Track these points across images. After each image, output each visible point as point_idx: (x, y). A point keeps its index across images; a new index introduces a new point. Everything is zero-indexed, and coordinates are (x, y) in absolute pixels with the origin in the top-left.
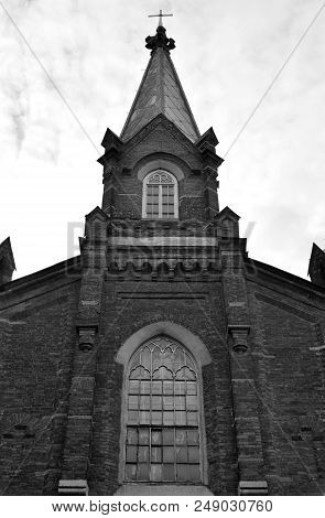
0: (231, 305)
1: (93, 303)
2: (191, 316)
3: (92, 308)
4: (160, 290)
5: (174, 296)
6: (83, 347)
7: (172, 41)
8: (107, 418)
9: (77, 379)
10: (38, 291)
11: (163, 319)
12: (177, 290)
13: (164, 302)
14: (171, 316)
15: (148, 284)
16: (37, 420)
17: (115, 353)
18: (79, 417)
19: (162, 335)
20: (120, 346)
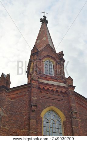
0: (72, 105)
1: (35, 98)
2: (60, 106)
3: (35, 100)
4: (52, 97)
5: (55, 99)
6: (33, 111)
7: (47, 21)
8: (39, 133)
9: (31, 121)
10: (18, 92)
11: (52, 106)
12: (56, 98)
13: (53, 100)
14: (55, 105)
15: (48, 95)
16: (19, 131)
17: (40, 114)
18: (33, 132)
19: (52, 110)
20: (41, 112)
